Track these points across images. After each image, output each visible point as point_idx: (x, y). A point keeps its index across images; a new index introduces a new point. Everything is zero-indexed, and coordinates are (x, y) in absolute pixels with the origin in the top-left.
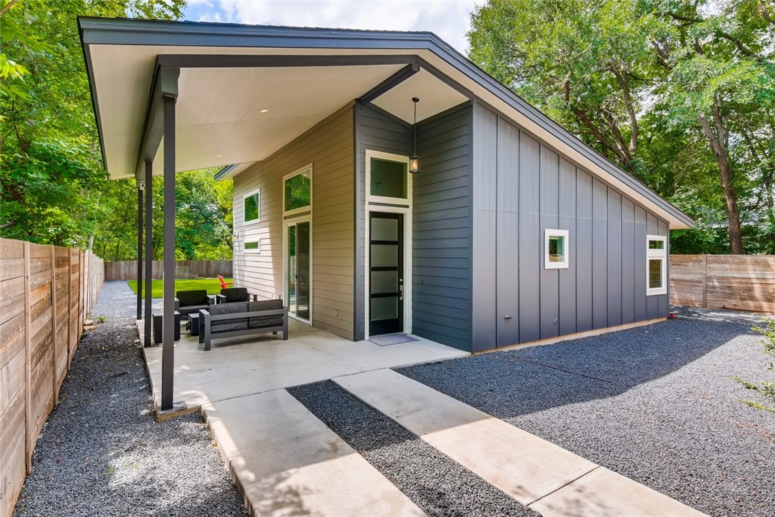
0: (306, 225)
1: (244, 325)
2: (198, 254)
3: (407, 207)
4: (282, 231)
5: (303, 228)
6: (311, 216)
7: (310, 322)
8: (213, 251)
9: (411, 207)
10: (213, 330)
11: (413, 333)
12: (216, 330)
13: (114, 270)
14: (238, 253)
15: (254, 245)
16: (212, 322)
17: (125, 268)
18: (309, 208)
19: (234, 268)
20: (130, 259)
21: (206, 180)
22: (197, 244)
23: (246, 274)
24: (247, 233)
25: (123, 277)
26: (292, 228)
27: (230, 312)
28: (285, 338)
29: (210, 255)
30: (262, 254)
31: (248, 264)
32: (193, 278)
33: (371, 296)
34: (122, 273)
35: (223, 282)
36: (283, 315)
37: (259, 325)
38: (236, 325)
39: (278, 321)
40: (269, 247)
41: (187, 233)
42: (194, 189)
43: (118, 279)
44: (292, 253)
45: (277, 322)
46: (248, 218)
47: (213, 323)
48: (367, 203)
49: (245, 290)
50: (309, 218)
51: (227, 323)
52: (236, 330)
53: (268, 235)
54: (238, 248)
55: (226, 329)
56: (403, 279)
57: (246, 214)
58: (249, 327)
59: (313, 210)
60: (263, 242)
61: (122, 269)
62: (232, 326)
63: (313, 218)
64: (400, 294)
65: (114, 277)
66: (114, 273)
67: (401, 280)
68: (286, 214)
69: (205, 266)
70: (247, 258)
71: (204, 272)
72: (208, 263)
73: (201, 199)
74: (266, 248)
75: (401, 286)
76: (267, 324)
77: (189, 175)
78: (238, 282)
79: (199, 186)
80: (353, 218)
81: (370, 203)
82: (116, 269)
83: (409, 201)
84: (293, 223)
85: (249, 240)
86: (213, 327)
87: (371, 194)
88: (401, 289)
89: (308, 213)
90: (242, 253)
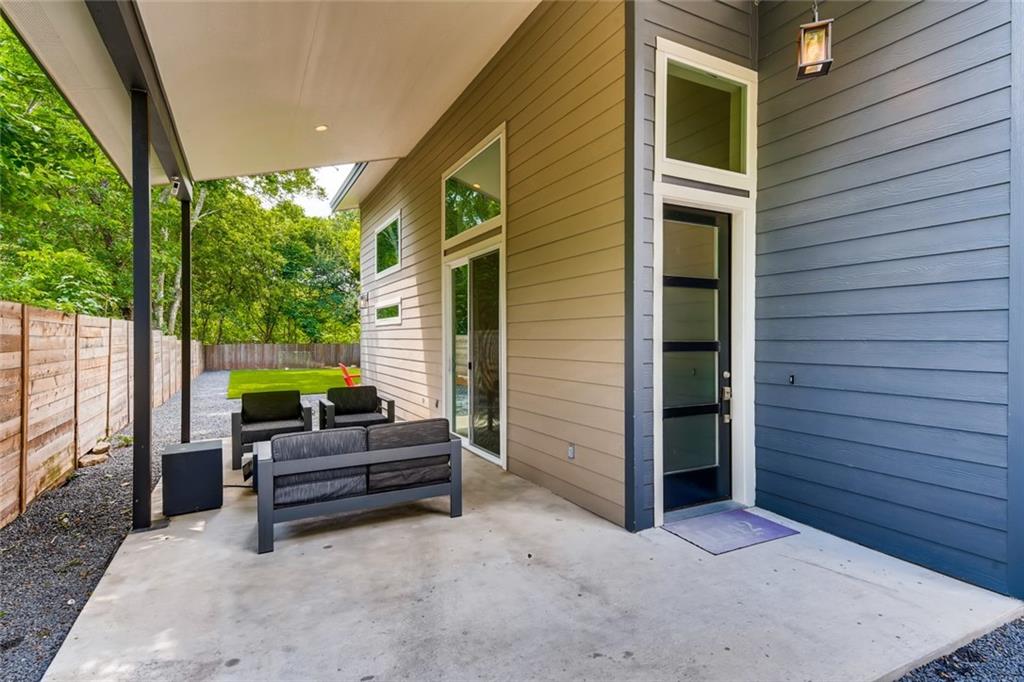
0: (494, 257)
1: (356, 482)
2: (326, 336)
3: (746, 194)
4: (440, 278)
5: (486, 266)
6: (502, 237)
7: (502, 461)
8: (347, 332)
9: (754, 194)
10: (281, 500)
11: (759, 503)
12: (288, 499)
13: (215, 356)
14: (367, 327)
15: (391, 311)
16: (275, 478)
17: (230, 354)
18: (500, 220)
19: (362, 351)
20: (235, 341)
21: (334, 235)
22: (323, 321)
23: (379, 360)
24: (380, 292)
25: (227, 367)
26: (457, 274)
27: (324, 453)
28: (456, 512)
29: (341, 337)
30: (407, 323)
31: (382, 343)
32: (319, 368)
33: (668, 413)
34: (227, 360)
35: (346, 374)
36: (449, 455)
37: (395, 482)
38: (338, 484)
39: (438, 471)
40: (417, 312)
41: (311, 306)
42: (317, 247)
43: (221, 368)
44: (459, 328)
45: (437, 475)
46: (381, 266)
47: (280, 481)
48: (658, 177)
49: (373, 390)
50: (498, 243)
51: (317, 480)
52: (338, 498)
53: (414, 291)
54: (368, 320)
55: (312, 495)
56: (730, 371)
57: (378, 262)
58: (370, 490)
59: (507, 223)
60: (406, 304)
61: (226, 355)
62: (328, 487)
63: (507, 240)
64: (725, 407)
65: (216, 365)
66: (216, 361)
67: (726, 374)
68: (447, 244)
69: (333, 351)
70: (380, 335)
71: (333, 359)
72: (338, 346)
73: (327, 259)
74: (411, 317)
75: (727, 389)
76: (411, 480)
77: (312, 228)
78: (368, 374)
79: (325, 243)
80: (621, 216)
81: (667, 178)
82: (219, 354)
83: (748, 180)
84: (462, 260)
85: (383, 303)
86: (279, 491)
87: (668, 156)
88: (727, 397)
89: (498, 230)
90: (373, 327)
